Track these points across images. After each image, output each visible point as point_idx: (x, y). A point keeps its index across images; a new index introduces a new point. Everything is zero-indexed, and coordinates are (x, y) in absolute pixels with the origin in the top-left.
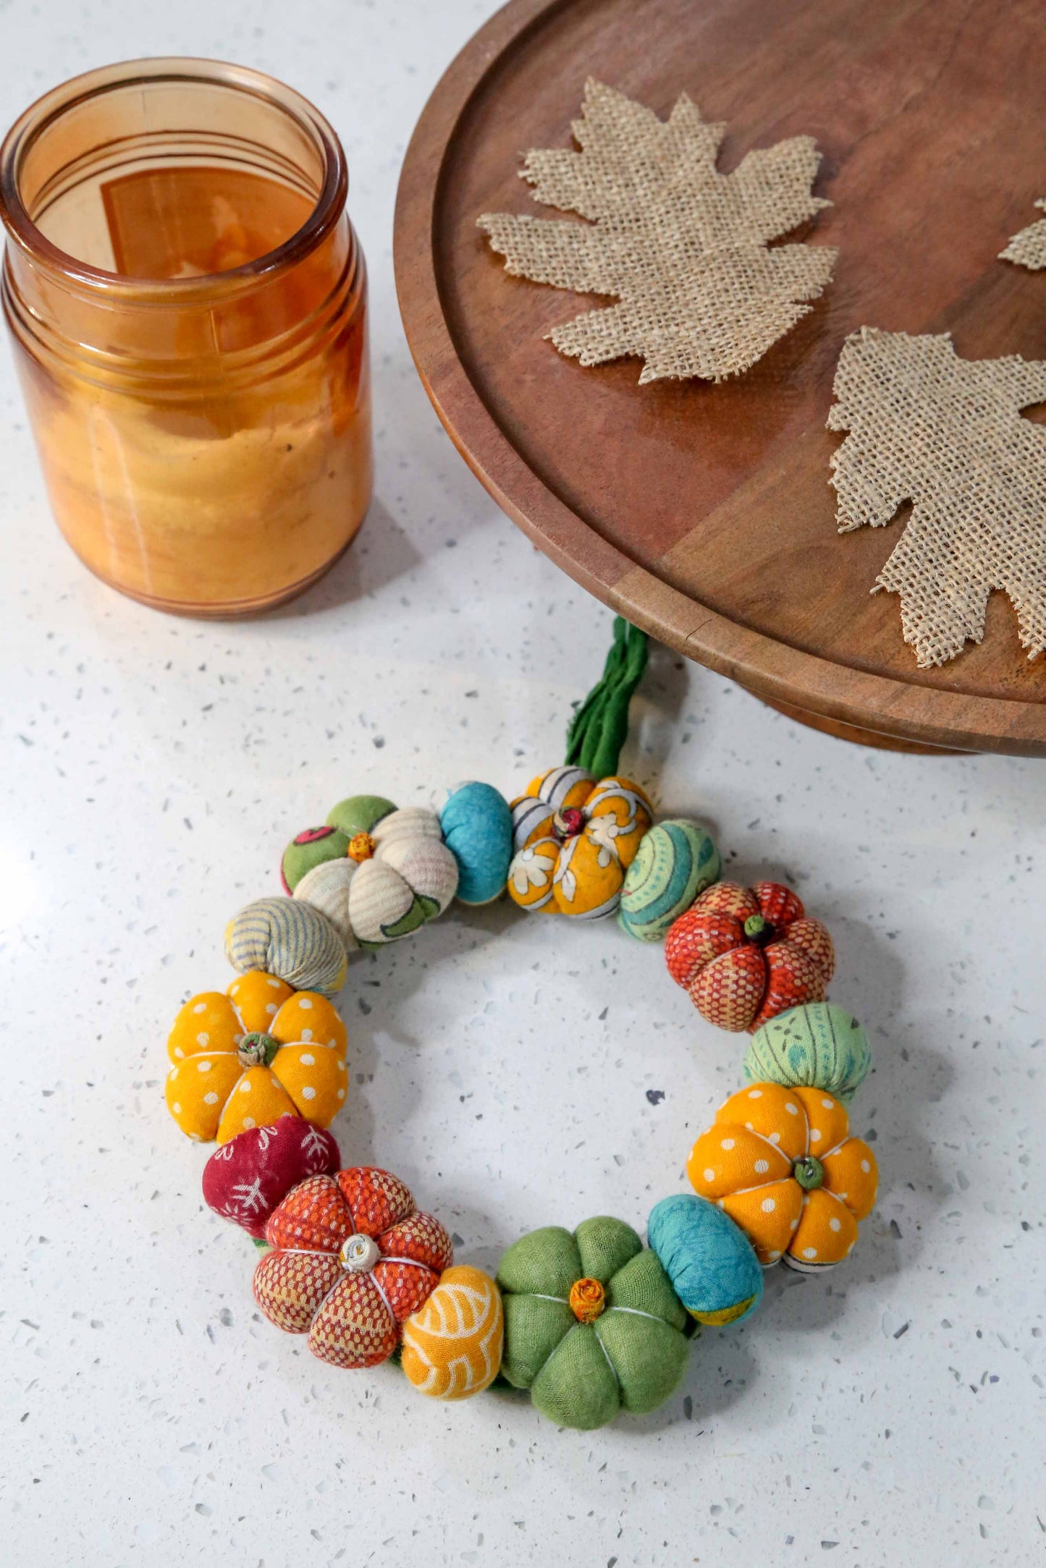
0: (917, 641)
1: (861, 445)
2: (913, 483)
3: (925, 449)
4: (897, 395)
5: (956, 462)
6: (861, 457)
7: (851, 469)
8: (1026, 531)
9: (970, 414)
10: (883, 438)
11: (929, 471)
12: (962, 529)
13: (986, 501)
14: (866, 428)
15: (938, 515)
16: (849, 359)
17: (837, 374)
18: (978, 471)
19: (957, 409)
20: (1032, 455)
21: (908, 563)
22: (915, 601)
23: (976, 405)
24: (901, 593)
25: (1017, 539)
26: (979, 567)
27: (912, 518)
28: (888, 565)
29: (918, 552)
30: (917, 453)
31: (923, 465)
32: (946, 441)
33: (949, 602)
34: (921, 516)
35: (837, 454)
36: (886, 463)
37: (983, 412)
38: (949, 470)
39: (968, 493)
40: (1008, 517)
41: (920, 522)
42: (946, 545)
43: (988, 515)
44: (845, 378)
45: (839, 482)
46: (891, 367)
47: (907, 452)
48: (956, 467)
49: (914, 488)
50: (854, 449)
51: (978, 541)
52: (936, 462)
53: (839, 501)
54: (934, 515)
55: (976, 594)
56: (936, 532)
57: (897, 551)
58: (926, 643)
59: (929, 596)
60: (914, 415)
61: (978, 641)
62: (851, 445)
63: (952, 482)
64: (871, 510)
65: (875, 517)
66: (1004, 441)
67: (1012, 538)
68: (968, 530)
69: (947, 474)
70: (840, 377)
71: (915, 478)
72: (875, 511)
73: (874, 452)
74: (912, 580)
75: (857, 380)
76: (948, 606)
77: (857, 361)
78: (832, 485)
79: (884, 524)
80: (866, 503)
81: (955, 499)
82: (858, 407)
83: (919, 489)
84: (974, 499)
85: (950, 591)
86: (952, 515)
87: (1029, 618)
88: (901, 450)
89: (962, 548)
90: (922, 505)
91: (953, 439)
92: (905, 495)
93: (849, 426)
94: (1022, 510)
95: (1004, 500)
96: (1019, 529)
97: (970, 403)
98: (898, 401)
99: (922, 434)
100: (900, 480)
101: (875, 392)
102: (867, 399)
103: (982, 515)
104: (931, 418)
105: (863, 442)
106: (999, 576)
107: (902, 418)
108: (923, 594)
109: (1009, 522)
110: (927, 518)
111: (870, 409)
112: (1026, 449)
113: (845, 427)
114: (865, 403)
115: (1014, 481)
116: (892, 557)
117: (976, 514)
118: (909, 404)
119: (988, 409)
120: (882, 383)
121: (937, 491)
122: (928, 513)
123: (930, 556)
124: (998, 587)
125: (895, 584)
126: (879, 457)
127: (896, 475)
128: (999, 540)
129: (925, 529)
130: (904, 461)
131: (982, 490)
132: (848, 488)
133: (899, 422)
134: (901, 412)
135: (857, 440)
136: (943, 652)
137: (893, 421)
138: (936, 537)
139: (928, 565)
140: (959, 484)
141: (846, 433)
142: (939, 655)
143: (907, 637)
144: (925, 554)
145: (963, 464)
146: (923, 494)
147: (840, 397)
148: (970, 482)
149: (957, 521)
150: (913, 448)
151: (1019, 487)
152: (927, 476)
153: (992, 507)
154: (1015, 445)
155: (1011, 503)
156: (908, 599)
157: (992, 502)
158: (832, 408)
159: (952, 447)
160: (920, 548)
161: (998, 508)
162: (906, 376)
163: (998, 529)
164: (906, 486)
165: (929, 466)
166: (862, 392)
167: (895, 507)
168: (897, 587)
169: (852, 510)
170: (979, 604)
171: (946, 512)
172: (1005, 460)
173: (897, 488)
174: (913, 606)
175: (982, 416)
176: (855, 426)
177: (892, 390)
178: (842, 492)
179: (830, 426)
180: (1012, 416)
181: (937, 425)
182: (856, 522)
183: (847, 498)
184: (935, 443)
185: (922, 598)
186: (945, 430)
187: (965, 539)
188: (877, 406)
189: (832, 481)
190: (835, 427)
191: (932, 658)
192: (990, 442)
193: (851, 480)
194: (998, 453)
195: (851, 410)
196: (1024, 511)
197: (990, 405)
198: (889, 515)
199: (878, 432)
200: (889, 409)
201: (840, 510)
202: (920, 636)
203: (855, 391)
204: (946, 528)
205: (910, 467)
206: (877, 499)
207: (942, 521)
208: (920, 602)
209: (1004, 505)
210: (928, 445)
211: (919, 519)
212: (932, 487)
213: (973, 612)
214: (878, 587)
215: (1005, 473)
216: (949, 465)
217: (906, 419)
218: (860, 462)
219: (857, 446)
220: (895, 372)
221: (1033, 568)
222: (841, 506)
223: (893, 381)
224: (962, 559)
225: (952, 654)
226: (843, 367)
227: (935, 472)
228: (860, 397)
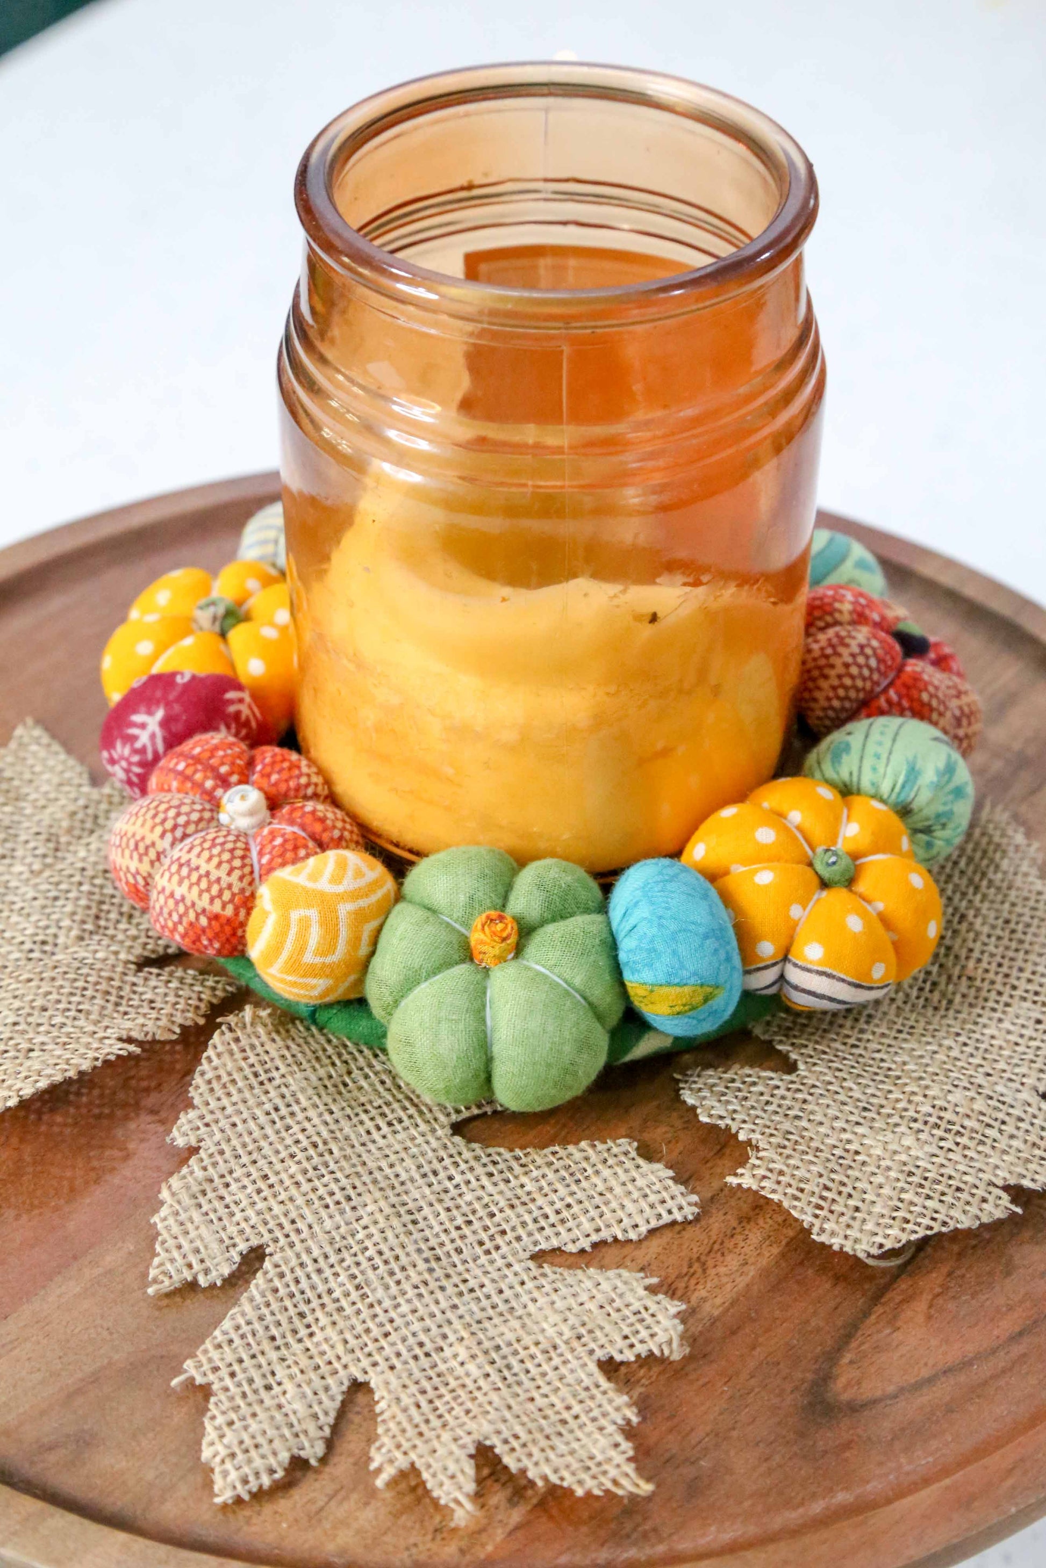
0: (218, 1459)
1: (210, 1168)
2: (272, 1224)
3: (300, 1178)
4: (279, 1102)
5: (339, 1196)
6: (207, 1186)
7: (187, 1201)
8: (420, 1296)
9: (379, 1128)
10: (245, 1159)
11: (298, 1208)
12: (330, 1292)
13: (371, 1252)
14: (224, 1146)
15: (299, 1273)
16: (220, 1048)
17: (199, 1068)
18: (369, 1209)
19: (362, 1123)
20: (457, 1186)
21: (237, 1341)
22: (232, 1399)
23: (391, 1117)
24: (215, 1387)
25: (405, 1308)
26: (340, 1349)
27: (259, 1275)
28: (208, 1344)
29: (257, 1326)
30: (288, 1182)
31: (291, 1199)
32: (333, 1166)
33: (283, 1400)
34: (272, 1272)
35: (175, 1181)
36: (240, 1196)
37: (398, 1127)
38: (327, 1207)
39: (351, 1241)
40: (399, 1275)
41: (271, 1280)
42: (302, 1315)
43: (370, 1273)
44: (209, 1075)
45: (165, 1219)
46: (279, 1063)
47: (273, 1180)
48: (338, 1203)
49: (270, 1231)
50: (199, 1174)
51: (349, 1310)
52: (311, 1196)
53: (158, 1248)
54: (292, 1271)
55: (327, 1389)
56: (292, 1296)
57: (227, 1324)
58: (228, 1465)
59: (256, 1392)
60: (296, 1128)
61: (313, 1462)
62: (196, 1168)
63: (328, 1224)
64: (202, 1261)
65: (207, 1272)
66: (419, 1167)
67: (397, 1306)
68: (337, 1294)
69: (323, 1213)
70: (203, 1074)
71: (275, 1217)
72: (208, 1263)
73: (228, 1179)
74: (236, 1367)
75: (225, 1078)
76: (280, 1407)
77: (231, 1053)
78: (155, 1224)
79: (219, 1283)
80: (197, 1251)
81: (328, 1249)
82: (219, 1115)
83: (278, 1234)
84: (356, 1248)
85: (288, 1386)
86: (319, 1271)
87: (392, 1425)
88: (266, 1177)
89: (324, 1320)
90: (277, 1258)
91: (343, 1163)
92: (255, 1242)
93: (200, 1141)
94: (422, 1266)
95: (399, 1251)
96: (411, 1293)
97: (383, 1115)
98: (277, 1109)
99: (300, 1156)
100: (254, 1220)
101: (247, 1094)
102: (234, 1104)
103: (362, 1273)
104: (318, 1134)
105: (215, 1164)
106: (365, 1363)
107: (278, 1132)
108: (246, 1388)
109: (398, 1283)
110: (282, 1275)
111: (236, 1119)
112: (450, 1178)
113: (194, 1143)
114: (229, 1110)
115: (422, 1225)
116: (217, 1333)
117: (354, 1270)
118: (292, 1114)
119: (407, 1122)
120: (262, 1083)
121: (303, 1236)
122: (284, 1268)
123: (274, 1331)
124: (361, 1378)
125: (209, 1373)
126: (234, 1187)
127: (250, 1213)
128: (378, 1309)
129: (276, 1291)
130: (266, 1192)
131: (370, 1236)
132: (176, 1229)
133: (273, 1138)
134: (279, 1125)
135: (207, 1162)
136: (251, 1478)
137: (266, 1137)
138: (288, 1303)
139: (266, 1345)
140: (338, 1228)
141: (194, 1150)
142: (245, 1481)
143: (206, 1454)
144: (267, 1328)
145: (349, 1199)
146: (282, 1241)
147: (196, 1101)
148: (355, 1225)
149: (326, 1281)
150: (284, 1176)
151: (428, 1233)
152: (293, 1215)
153: (378, 1261)
154: (435, 1173)
155: (408, 1254)
156: (222, 1397)
157: (380, 1253)
158: (182, 1115)
159: (339, 1175)
160: (261, 1318)
161: (386, 1262)
162: (299, 1075)
163: (380, 1293)
164: (263, 1230)
165: (300, 1201)
166: (229, 1095)
167: (237, 1259)
168: (211, 1377)
169: (172, 1260)
170: (327, 1403)
171: (311, 1268)
172: (416, 1194)
173: (248, 1230)
174: (226, 1405)
175: (395, 1132)
176: (208, 1144)
177: (273, 1094)
178: (165, 1235)
179: (173, 1140)
180: (440, 1132)
181: (325, 1143)
182: (176, 1277)
183: (171, 1243)
184: (315, 1169)
185: (244, 1395)
186: (335, 1151)
187: (331, 1307)
188: (245, 1115)
189: (155, 1219)
190: (181, 1142)
191: (235, 1487)
192: (399, 1169)
193: (183, 1216)
194: (409, 1184)
195: (208, 1118)
196: (425, 1266)
197: (411, 1117)
198: (226, 1271)
199: (240, 1151)
200: (263, 1119)
201: (156, 1261)
202: (223, 1452)
203: (219, 1092)
204: (308, 1291)
205: (272, 1202)
206: (215, 1246)
207: (303, 1280)
208: (239, 1401)
209: (397, 1258)
210: (305, 1172)
211: (269, 1276)
212: (298, 1231)
213: (315, 1416)
214: (182, 1378)
215: (410, 1212)
216: (329, 1200)
217: (284, 1134)
218: (204, 1193)
219: (205, 1169)
220: (283, 1070)
221: (418, 1351)
222: (158, 1255)
223: (278, 1082)
224: (319, 1337)
225: (266, 1481)
226: (209, 1059)
227: (306, 1211)
228: (225, 1101)
